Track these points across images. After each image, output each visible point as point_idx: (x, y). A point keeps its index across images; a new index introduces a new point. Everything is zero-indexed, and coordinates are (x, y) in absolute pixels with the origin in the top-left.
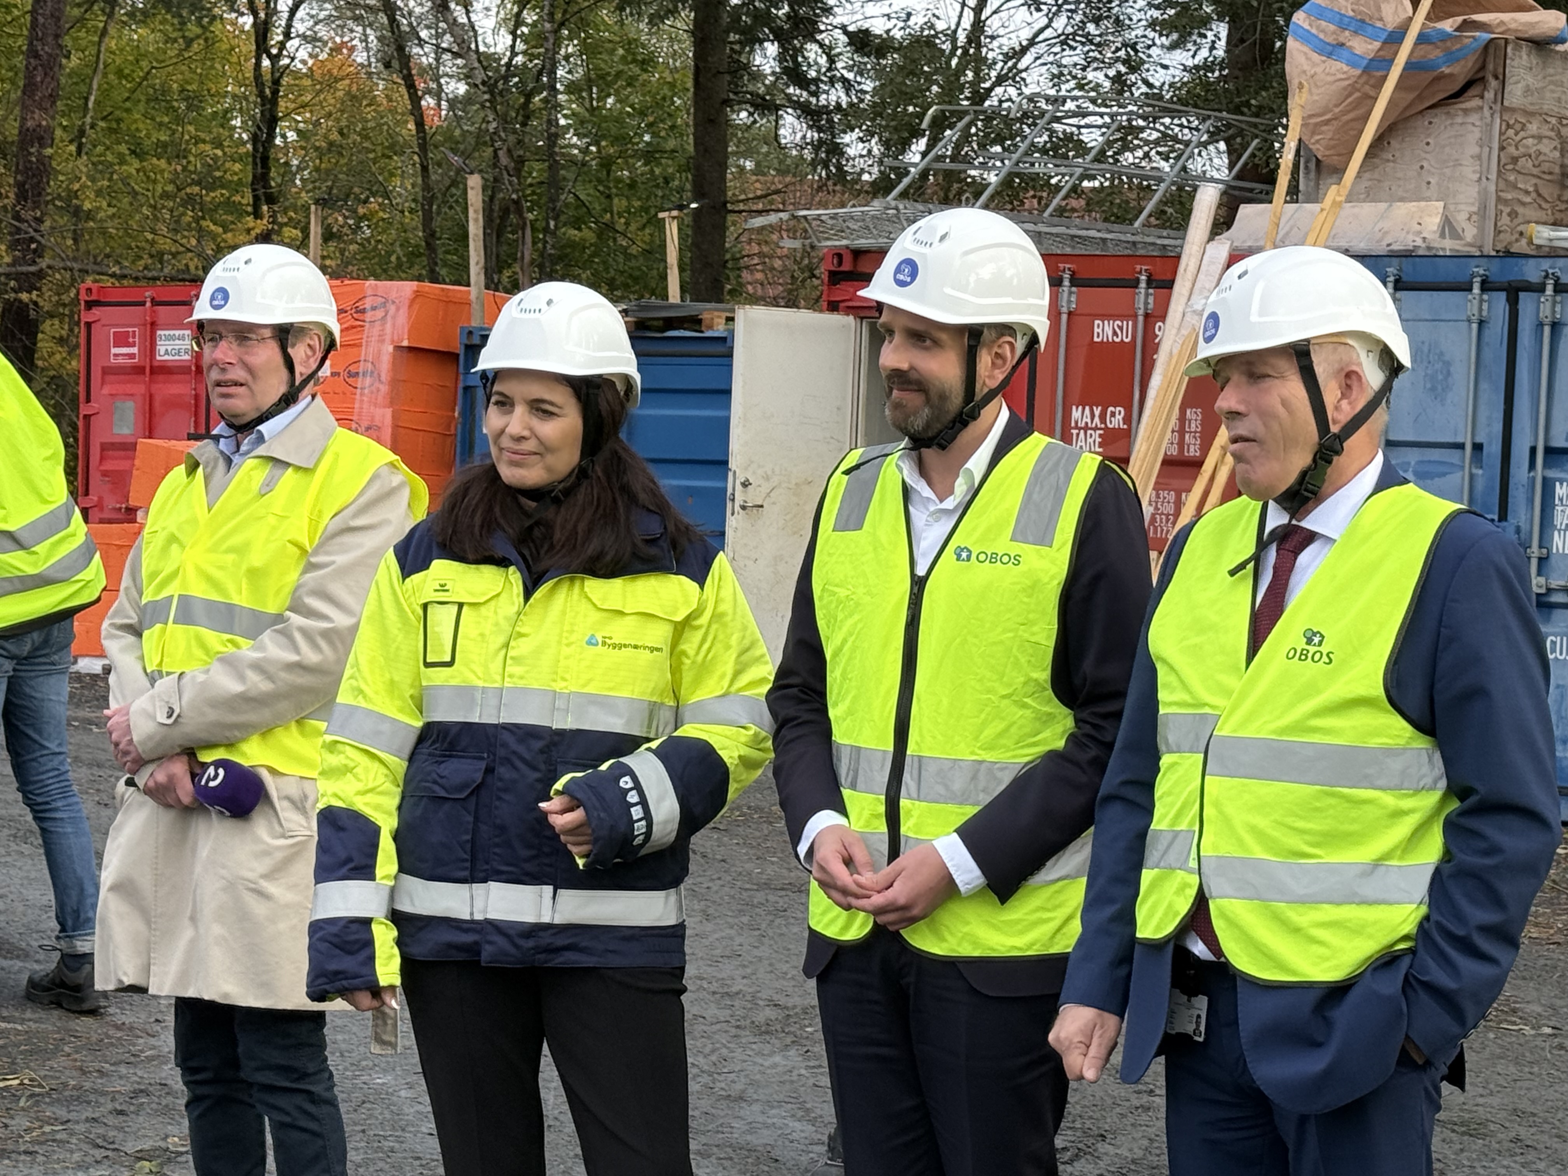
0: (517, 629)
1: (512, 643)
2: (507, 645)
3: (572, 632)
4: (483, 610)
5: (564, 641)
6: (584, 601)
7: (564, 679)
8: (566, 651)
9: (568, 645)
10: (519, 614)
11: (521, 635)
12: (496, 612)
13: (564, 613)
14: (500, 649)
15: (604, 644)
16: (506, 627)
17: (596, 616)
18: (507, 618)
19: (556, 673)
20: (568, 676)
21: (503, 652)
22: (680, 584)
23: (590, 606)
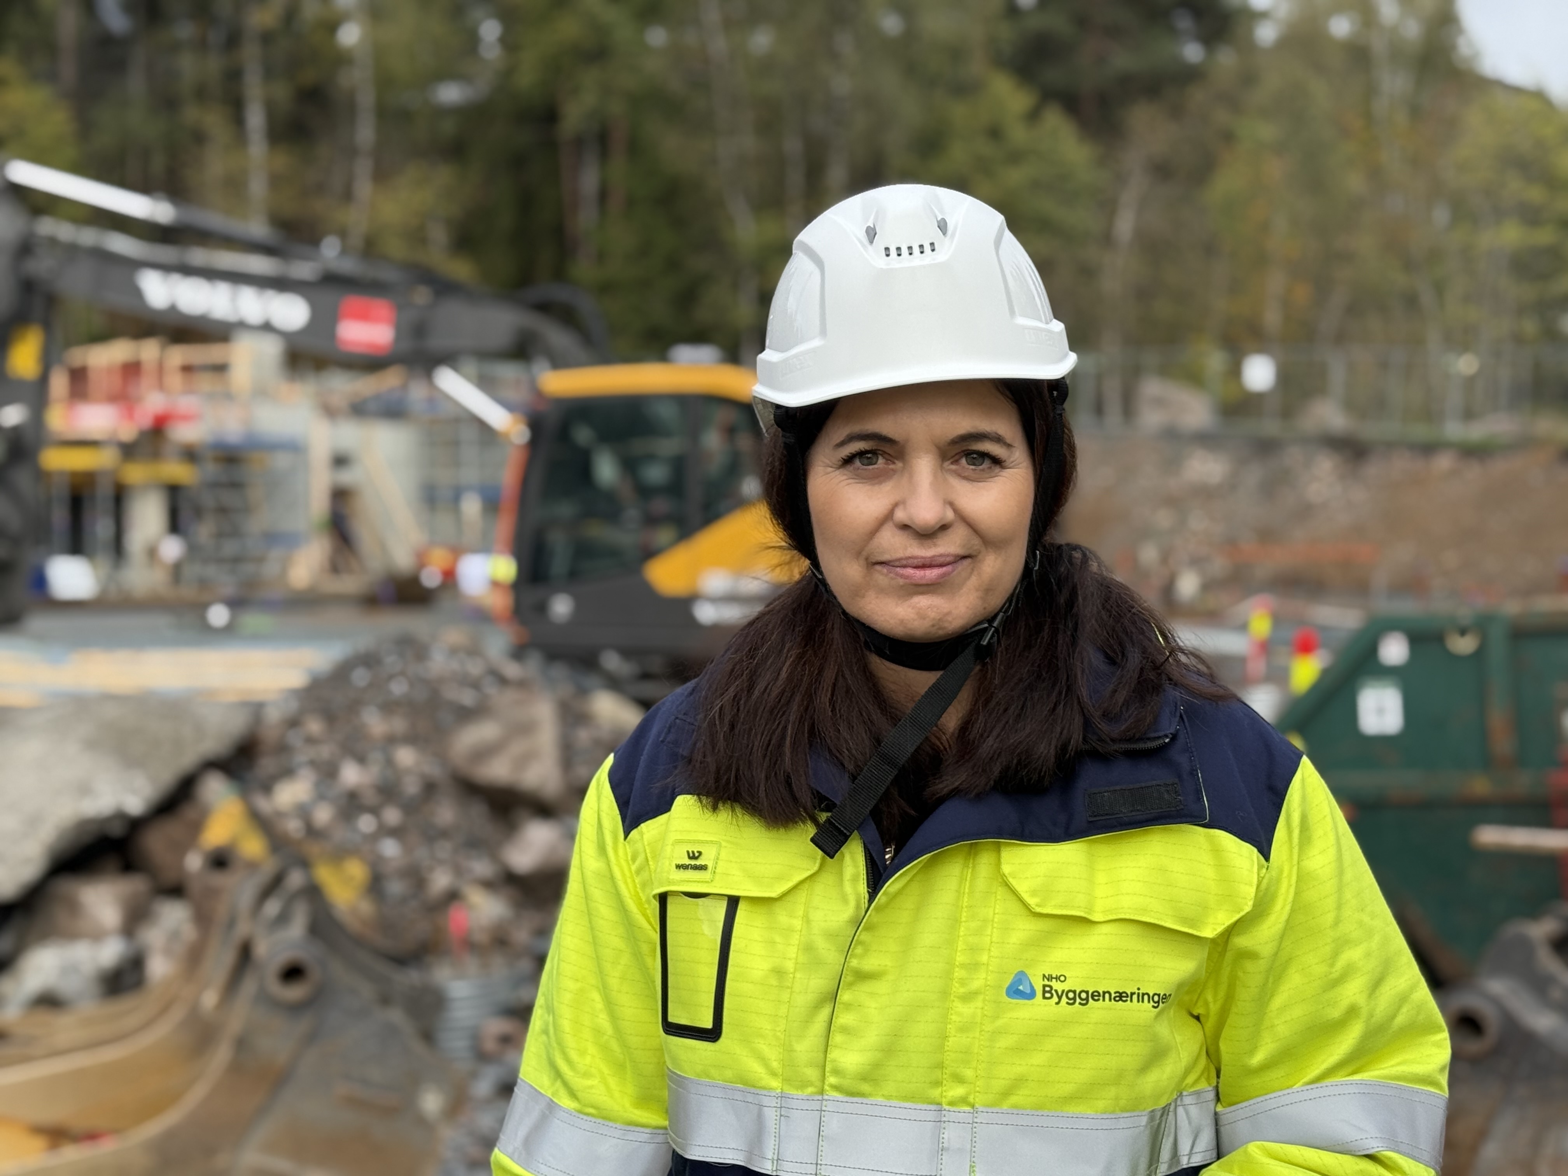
0: (854, 963)
1: (845, 996)
2: (833, 997)
3: (973, 967)
4: (782, 916)
5: (957, 989)
6: (1001, 892)
7: (959, 1079)
8: (963, 1011)
9: (967, 998)
10: (857, 923)
11: (862, 976)
12: (807, 920)
13: (954, 922)
14: (817, 1006)
15: (1048, 992)
16: (831, 956)
17: (1024, 928)
18: (830, 935)
19: (940, 1066)
20: (969, 1073)
21: (825, 1012)
22: (1217, 851)
23: (1015, 906)
